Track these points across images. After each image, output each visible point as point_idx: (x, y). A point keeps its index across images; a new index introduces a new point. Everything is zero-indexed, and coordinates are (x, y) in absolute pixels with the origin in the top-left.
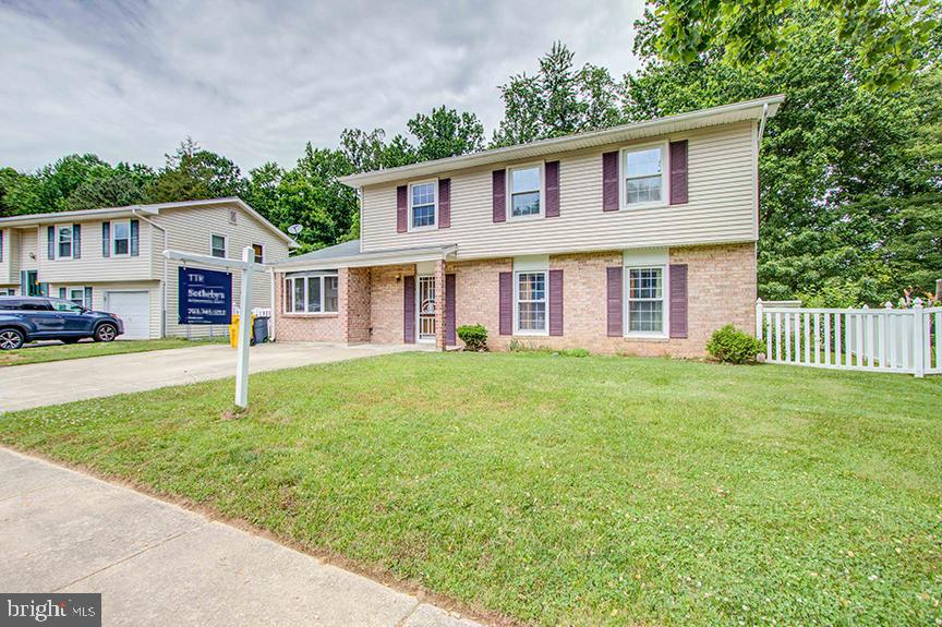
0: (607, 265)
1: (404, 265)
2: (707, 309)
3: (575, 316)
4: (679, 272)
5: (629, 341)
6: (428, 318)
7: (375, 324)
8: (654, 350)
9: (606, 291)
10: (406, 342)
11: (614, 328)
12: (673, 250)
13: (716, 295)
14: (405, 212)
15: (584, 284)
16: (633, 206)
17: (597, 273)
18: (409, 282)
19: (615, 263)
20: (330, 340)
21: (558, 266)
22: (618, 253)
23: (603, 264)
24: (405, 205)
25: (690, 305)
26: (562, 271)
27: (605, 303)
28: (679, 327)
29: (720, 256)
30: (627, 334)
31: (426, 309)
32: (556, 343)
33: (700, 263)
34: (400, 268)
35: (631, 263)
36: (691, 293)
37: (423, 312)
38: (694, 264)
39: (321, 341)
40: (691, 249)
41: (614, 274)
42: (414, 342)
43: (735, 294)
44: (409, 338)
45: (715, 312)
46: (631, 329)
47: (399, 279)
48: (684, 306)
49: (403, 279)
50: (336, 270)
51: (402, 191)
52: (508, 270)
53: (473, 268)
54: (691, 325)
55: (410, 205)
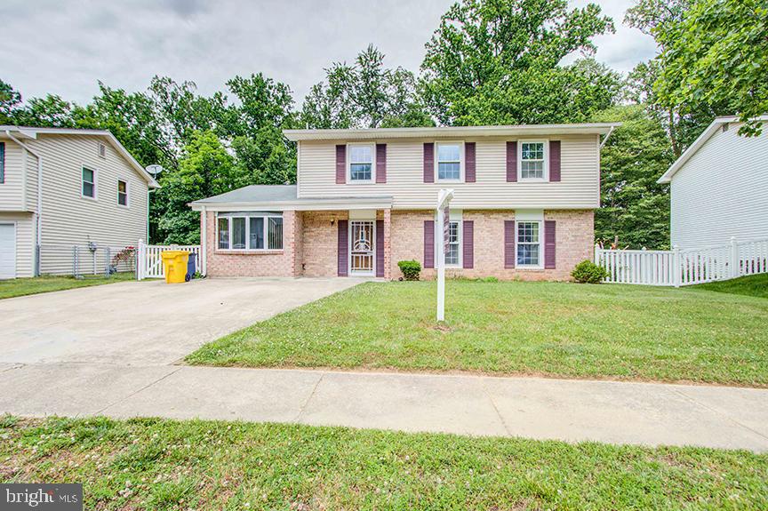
0: (504, 219)
1: (338, 211)
2: (567, 250)
3: (482, 254)
4: (550, 226)
5: (519, 271)
6: (360, 255)
7: (308, 260)
8: (535, 277)
9: (503, 237)
10: (339, 275)
11: (509, 262)
12: (546, 211)
13: (573, 241)
14: (344, 166)
15: (488, 231)
16: (525, 180)
17: (498, 225)
18: (343, 225)
19: (510, 218)
20: (274, 275)
21: (469, 218)
22: (512, 211)
23: (502, 218)
24: (344, 161)
25: (557, 247)
26: (473, 222)
27: (503, 245)
28: (550, 261)
29: (575, 217)
30: (518, 267)
31: (358, 247)
32: (468, 273)
33: (563, 221)
34: (334, 213)
35: (519, 218)
36: (558, 239)
37: (355, 251)
38: (560, 221)
39: (263, 275)
40: (558, 211)
41: (509, 225)
42: (347, 275)
43: (583, 240)
44: (342, 272)
45: (571, 252)
46: (519, 263)
47: (333, 223)
48: (553, 248)
49: (336, 222)
50: (281, 212)
51: (341, 149)
52: (431, 219)
53: (402, 216)
54: (557, 260)
55: (349, 161)
